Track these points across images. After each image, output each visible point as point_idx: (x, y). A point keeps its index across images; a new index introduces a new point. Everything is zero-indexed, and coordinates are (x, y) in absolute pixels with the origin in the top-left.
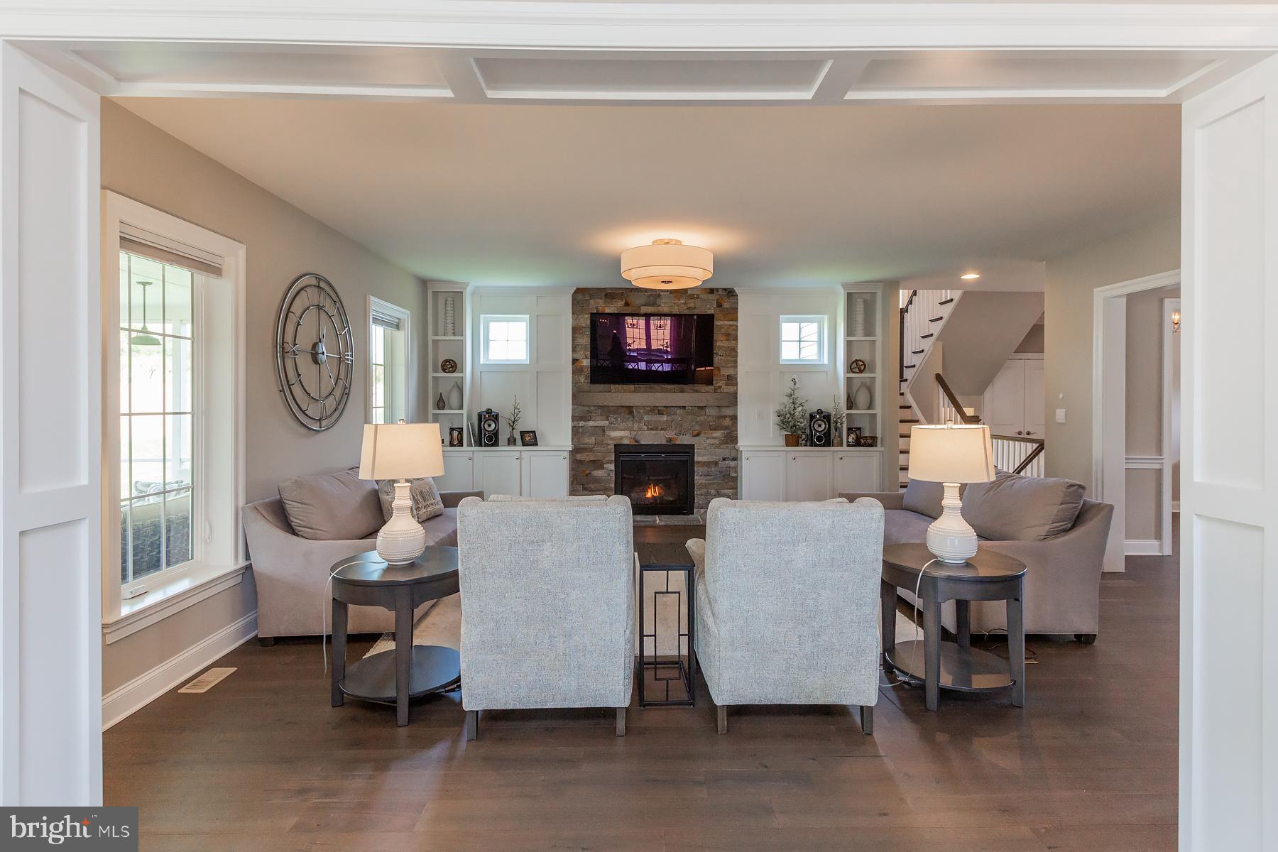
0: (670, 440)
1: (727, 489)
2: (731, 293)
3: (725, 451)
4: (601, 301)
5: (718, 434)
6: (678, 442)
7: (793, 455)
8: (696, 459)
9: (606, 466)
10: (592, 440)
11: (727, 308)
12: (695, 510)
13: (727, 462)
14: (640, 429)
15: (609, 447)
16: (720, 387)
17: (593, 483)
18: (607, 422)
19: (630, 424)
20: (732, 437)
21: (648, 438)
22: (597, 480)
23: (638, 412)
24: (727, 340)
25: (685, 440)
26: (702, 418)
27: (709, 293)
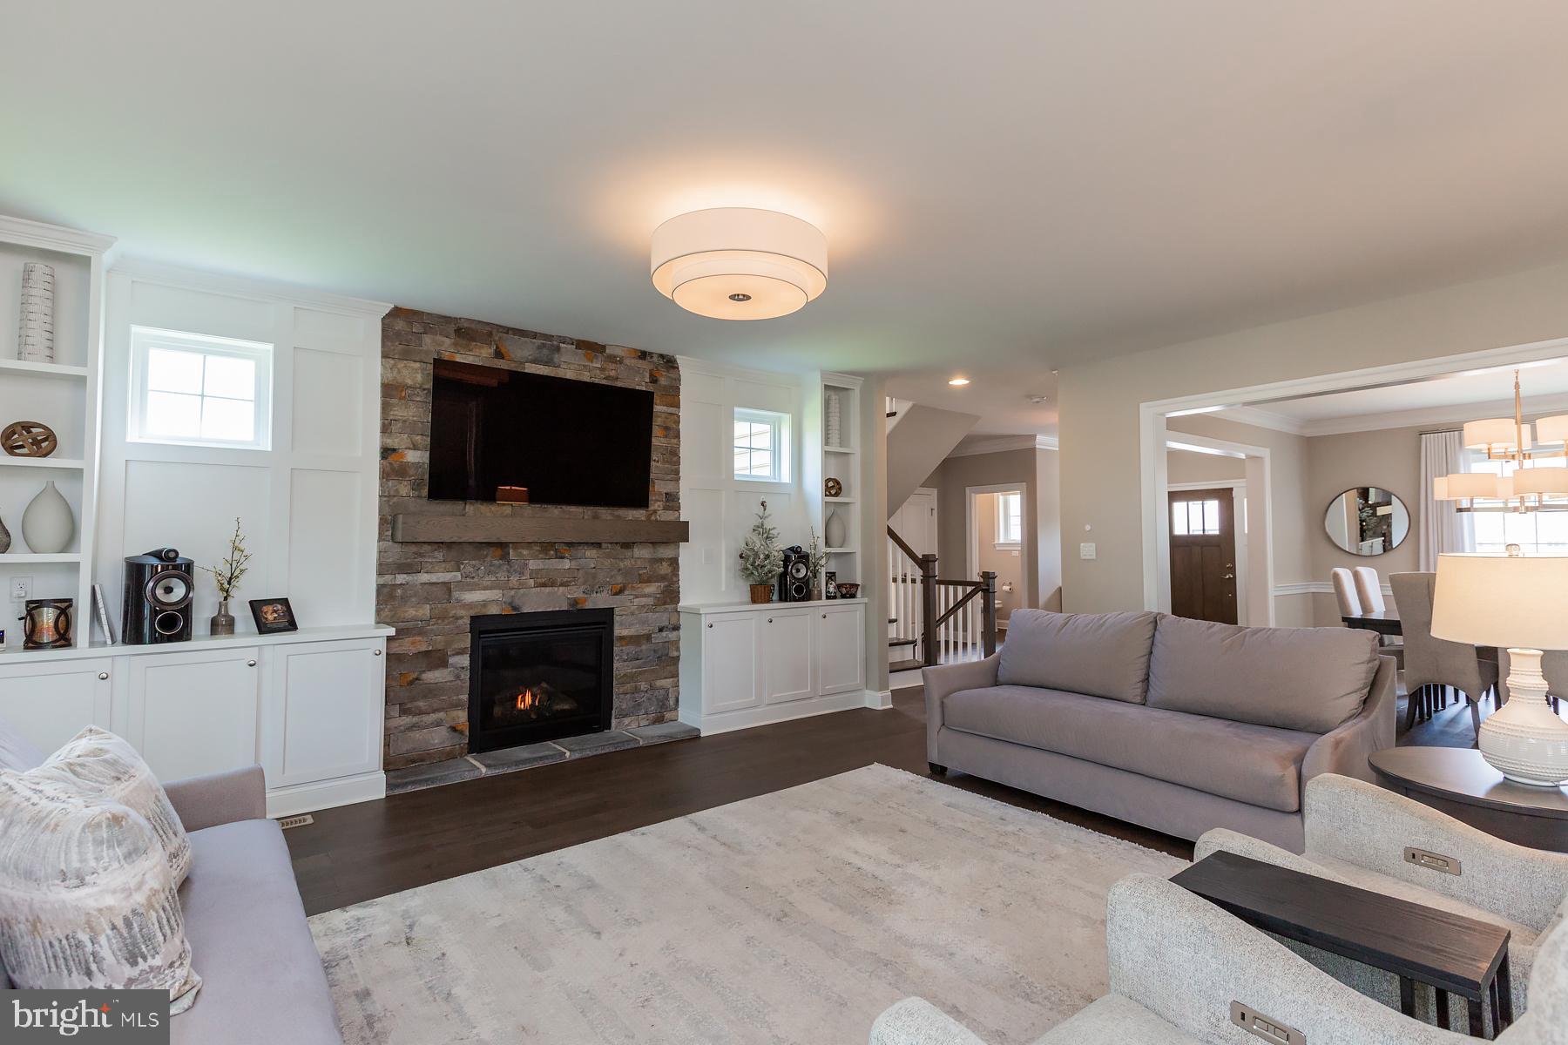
0: (575, 602)
1: (666, 678)
2: (670, 363)
3: (661, 618)
4: (447, 341)
5: (652, 588)
6: (589, 605)
7: (769, 615)
8: (619, 631)
9: (451, 660)
10: (425, 611)
11: (665, 386)
12: (614, 722)
13: (664, 634)
14: (522, 586)
15: (460, 622)
16: (655, 512)
17: (425, 697)
18: (458, 574)
19: (502, 576)
20: (672, 592)
21: (537, 601)
22: (431, 691)
23: (520, 555)
24: (666, 436)
25: (600, 601)
26: (627, 563)
27: (640, 358)
